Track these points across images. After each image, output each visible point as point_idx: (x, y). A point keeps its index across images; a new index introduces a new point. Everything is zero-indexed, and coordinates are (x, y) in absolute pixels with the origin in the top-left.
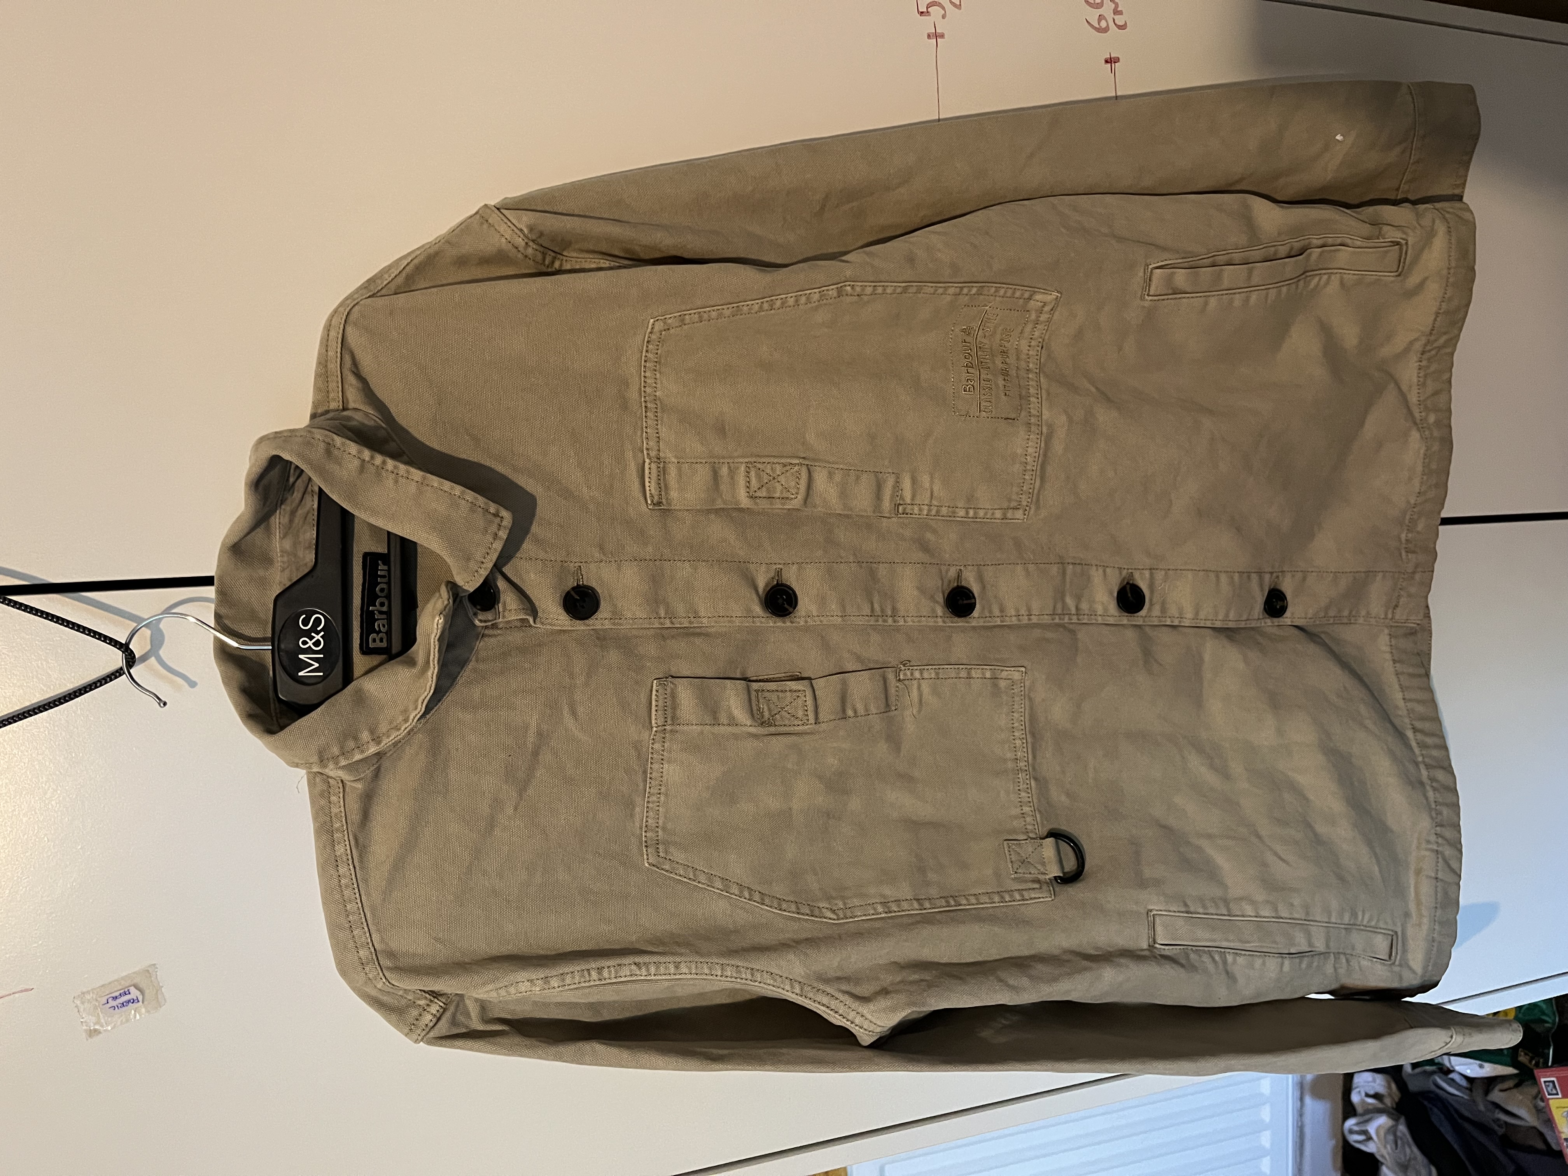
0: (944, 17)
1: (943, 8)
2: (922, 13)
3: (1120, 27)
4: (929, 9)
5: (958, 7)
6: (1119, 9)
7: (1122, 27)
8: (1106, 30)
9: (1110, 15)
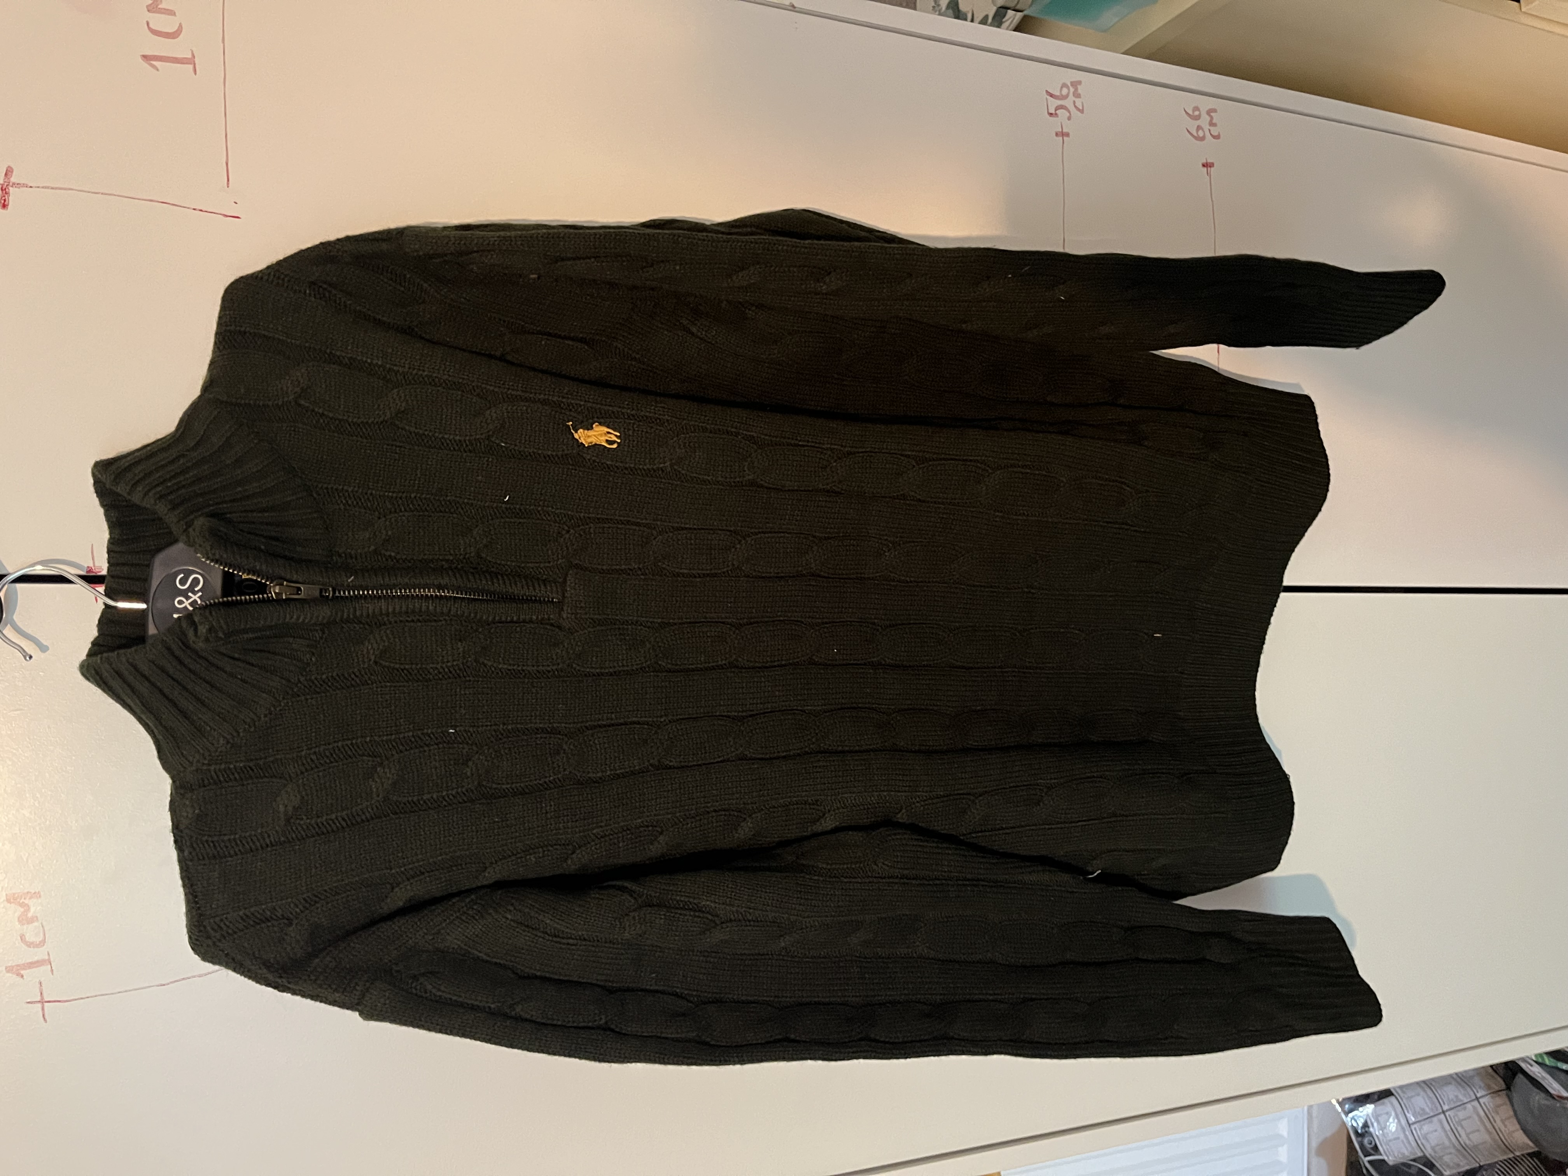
0: (1069, 119)
1: (1069, 112)
2: (1051, 114)
3: (1214, 137)
4: (1057, 112)
5: (1082, 111)
6: (1214, 121)
7: (1217, 137)
8: (1202, 139)
9: (1206, 127)
